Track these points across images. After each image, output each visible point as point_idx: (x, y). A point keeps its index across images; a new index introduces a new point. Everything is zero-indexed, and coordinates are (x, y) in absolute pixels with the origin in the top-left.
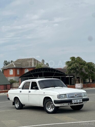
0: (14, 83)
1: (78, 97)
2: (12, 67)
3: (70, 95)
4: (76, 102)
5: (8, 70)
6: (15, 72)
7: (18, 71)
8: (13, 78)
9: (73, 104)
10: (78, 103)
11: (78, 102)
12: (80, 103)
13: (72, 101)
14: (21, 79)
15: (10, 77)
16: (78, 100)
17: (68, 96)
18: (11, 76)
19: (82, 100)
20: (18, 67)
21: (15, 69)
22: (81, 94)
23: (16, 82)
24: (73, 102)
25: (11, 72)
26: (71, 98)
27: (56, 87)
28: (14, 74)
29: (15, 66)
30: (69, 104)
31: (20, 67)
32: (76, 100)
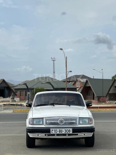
4: (58, 133)
9: (54, 135)
11: (63, 133)
12: (69, 135)
13: (50, 130)
16: (63, 130)
17: (46, 122)
19: (71, 130)
24: (53, 132)
30: (46, 135)
32: (58, 130)
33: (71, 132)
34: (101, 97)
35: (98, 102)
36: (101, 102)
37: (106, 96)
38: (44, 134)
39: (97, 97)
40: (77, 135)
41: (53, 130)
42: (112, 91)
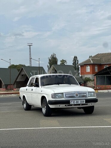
0: (89, 82)
1: (79, 97)
2: (88, 63)
3: (68, 94)
4: (76, 103)
5: (84, 67)
6: (92, 69)
7: (96, 68)
8: (90, 76)
9: (72, 105)
10: (79, 105)
11: (79, 103)
12: (82, 105)
13: (70, 101)
14: (96, 76)
15: (86, 74)
16: (79, 101)
17: (66, 96)
18: (88, 73)
19: (84, 101)
20: (96, 63)
21: (93, 65)
22: (86, 94)
23: (91, 81)
24: (72, 103)
25: (88, 69)
26: (69, 98)
27: (60, 85)
28: (92, 71)
29: (92, 62)
30: (66, 106)
31: (99, 63)
32: (76, 101)
33: (84, 103)
34: (8, 85)
35: (6, 90)
36: (9, 90)
37: (14, 84)
38: (65, 105)
39: (5, 85)
40: (87, 104)
41: (72, 102)
42: (19, 79)
